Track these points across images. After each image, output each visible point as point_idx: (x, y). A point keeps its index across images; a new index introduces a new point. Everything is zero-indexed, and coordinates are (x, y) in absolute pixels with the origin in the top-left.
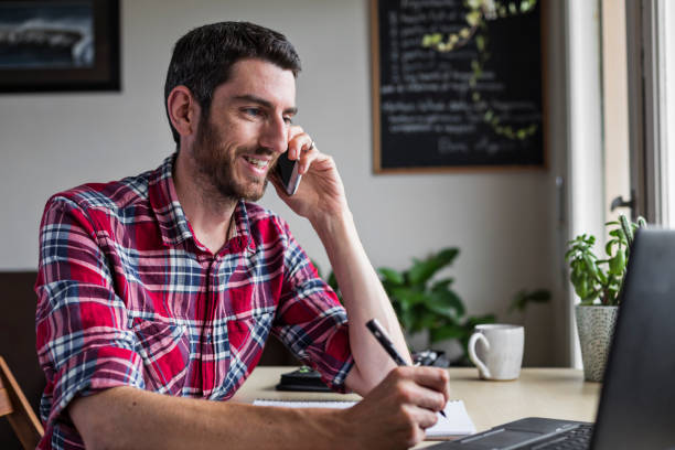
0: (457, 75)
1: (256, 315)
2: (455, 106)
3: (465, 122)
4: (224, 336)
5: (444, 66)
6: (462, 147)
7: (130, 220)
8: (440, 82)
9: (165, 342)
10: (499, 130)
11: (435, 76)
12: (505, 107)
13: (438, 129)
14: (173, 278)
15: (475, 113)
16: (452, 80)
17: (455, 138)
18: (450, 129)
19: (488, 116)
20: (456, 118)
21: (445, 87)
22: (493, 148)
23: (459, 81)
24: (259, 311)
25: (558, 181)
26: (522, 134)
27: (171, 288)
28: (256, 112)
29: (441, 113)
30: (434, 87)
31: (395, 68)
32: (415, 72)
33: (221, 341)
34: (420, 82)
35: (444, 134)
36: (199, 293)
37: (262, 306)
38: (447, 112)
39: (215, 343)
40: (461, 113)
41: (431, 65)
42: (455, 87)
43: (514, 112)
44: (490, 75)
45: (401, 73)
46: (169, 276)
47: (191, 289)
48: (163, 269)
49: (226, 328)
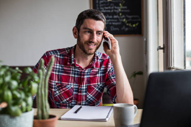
0: (116, 7)
1: (98, 84)
2: (115, 17)
3: (118, 21)
4: (86, 89)
5: (111, 5)
6: (118, 29)
7: (63, 57)
8: (111, 10)
9: (64, 89)
10: (127, 24)
11: (110, 8)
12: (130, 17)
13: (110, 23)
14: (71, 73)
15: (121, 18)
16: (114, 9)
17: (115, 26)
18: (114, 23)
19: (124, 20)
20: (116, 20)
21: (112, 11)
22: (127, 29)
23: (116, 9)
24: (99, 83)
25: (145, 39)
26: (134, 26)
27: (71, 75)
28: (89, 32)
29: (111, 19)
30: (109, 11)
31: (97, 5)
32: (103, 7)
33: (84, 90)
34: (105, 9)
35: (112, 25)
36: (79, 77)
37: (100, 82)
38: (113, 18)
39: (82, 91)
40: (117, 19)
41: (108, 4)
42: (115, 11)
43: (133, 18)
44: (126, 7)
45: (99, 7)
46: (70, 72)
47: (76, 76)
48: (69, 70)
49: (86, 87)
